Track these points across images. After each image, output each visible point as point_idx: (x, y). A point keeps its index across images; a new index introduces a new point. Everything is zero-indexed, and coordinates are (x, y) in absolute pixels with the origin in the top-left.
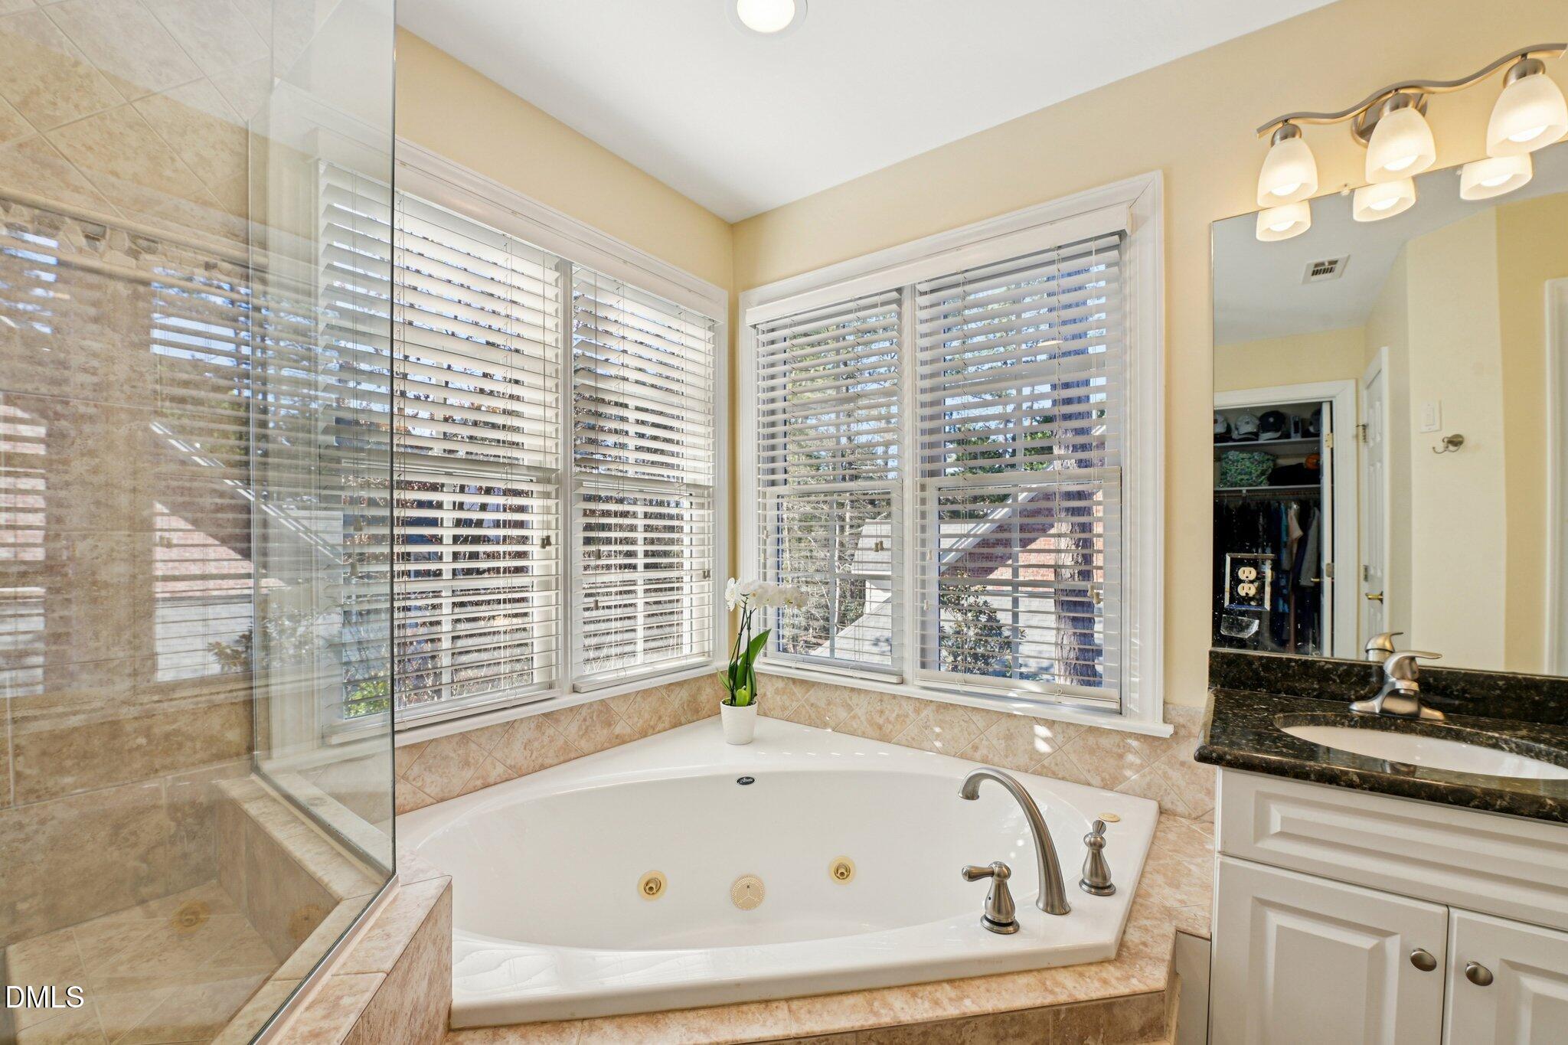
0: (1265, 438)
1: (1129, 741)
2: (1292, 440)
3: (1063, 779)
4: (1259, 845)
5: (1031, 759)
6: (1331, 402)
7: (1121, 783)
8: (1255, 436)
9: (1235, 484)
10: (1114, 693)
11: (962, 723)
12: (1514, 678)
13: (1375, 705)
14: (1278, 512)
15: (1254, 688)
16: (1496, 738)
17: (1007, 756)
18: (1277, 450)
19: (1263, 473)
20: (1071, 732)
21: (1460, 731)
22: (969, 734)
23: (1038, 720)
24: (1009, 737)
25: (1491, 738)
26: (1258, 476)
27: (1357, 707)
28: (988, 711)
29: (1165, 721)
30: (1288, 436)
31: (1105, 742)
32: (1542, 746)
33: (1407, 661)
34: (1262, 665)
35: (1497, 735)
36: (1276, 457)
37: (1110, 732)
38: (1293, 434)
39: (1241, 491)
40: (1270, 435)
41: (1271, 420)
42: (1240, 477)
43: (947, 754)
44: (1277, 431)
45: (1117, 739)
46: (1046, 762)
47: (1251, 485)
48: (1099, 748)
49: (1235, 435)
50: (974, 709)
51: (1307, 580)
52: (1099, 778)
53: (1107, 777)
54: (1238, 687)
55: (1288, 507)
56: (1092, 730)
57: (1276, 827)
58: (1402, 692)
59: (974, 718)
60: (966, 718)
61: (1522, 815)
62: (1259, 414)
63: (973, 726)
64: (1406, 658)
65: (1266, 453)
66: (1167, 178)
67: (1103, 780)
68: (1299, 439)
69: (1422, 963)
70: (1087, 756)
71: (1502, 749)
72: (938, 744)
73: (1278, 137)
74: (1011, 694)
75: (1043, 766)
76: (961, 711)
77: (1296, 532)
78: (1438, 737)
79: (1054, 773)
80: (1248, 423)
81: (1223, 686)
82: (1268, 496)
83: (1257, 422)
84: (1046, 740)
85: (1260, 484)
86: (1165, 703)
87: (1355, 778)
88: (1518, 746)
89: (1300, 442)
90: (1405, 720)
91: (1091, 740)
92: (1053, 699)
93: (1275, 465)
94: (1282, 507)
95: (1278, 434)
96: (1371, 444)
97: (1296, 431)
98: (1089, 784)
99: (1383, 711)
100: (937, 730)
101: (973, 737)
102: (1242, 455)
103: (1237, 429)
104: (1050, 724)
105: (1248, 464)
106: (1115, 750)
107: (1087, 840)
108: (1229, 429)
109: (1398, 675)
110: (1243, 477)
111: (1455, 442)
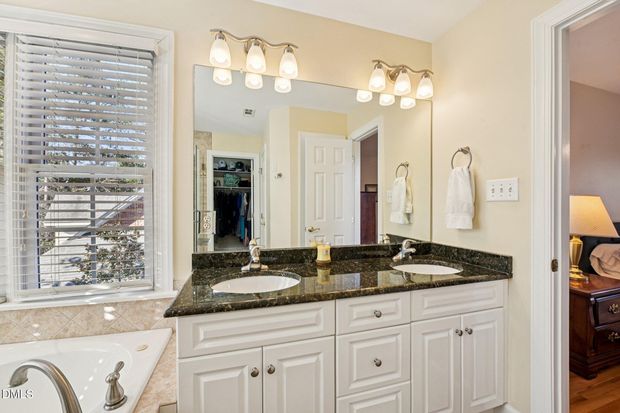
0: (238, 170)
1: (158, 303)
2: (245, 172)
3: (123, 331)
4: (195, 348)
5: (104, 326)
6: (253, 160)
7: (154, 325)
8: (234, 169)
9: (228, 186)
10: (150, 281)
11: (56, 317)
12: (286, 250)
13: (248, 267)
14: (241, 196)
15: (210, 267)
16: (280, 272)
17: (88, 329)
18: (241, 175)
19: (237, 183)
20: (127, 306)
21: (271, 272)
22: (61, 323)
23: (107, 305)
24: (89, 318)
25: (279, 272)
26: (235, 184)
27: (243, 269)
28: (74, 307)
29: (174, 289)
30: (244, 171)
31: (145, 307)
32: (291, 273)
33: (257, 250)
34: (212, 257)
35: (280, 271)
36: (240, 177)
37: (148, 301)
38: (245, 170)
39: (230, 188)
40: (239, 170)
41: (239, 165)
42: (230, 183)
43: (45, 339)
44: (241, 168)
45: (151, 303)
46: (113, 326)
47: (233, 186)
48: (142, 310)
49: (228, 169)
50: (64, 307)
51: (248, 219)
52: (143, 326)
53: (147, 323)
54: (203, 268)
55: (244, 195)
56: (138, 302)
57: (202, 337)
58: (255, 261)
59: (65, 313)
60: (59, 314)
61: (280, 305)
62: (236, 162)
63: (64, 318)
64: (256, 248)
65: (238, 176)
66: (176, 37)
67: (145, 326)
68: (247, 172)
69: (254, 374)
70: (136, 316)
71: (282, 276)
72: (37, 335)
73: (217, 37)
74: (88, 293)
75: (112, 328)
76: (55, 311)
77: (246, 203)
78: (266, 275)
79: (117, 330)
80: (232, 165)
81: (198, 269)
82: (238, 191)
83: (235, 165)
84: (112, 313)
85: (236, 186)
86: (174, 281)
87: (230, 307)
88: (285, 274)
89: (247, 173)
90: (257, 271)
91: (138, 307)
92: (114, 291)
93: (240, 180)
94: (242, 195)
95: (241, 170)
96: (263, 175)
97: (246, 169)
98: (138, 330)
99: (251, 269)
100: (36, 326)
101: (64, 324)
102: (230, 176)
103: (229, 166)
104: (114, 304)
105: (232, 179)
106: (151, 309)
107: (108, 379)
108: (226, 166)
109: (254, 255)
110: (231, 183)
111: (280, 175)
